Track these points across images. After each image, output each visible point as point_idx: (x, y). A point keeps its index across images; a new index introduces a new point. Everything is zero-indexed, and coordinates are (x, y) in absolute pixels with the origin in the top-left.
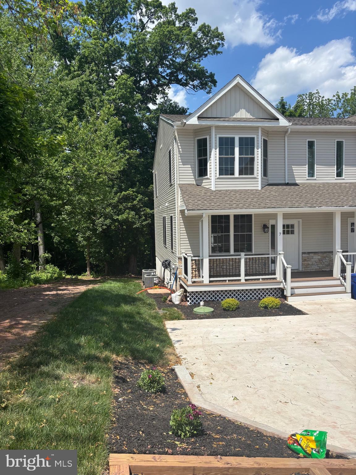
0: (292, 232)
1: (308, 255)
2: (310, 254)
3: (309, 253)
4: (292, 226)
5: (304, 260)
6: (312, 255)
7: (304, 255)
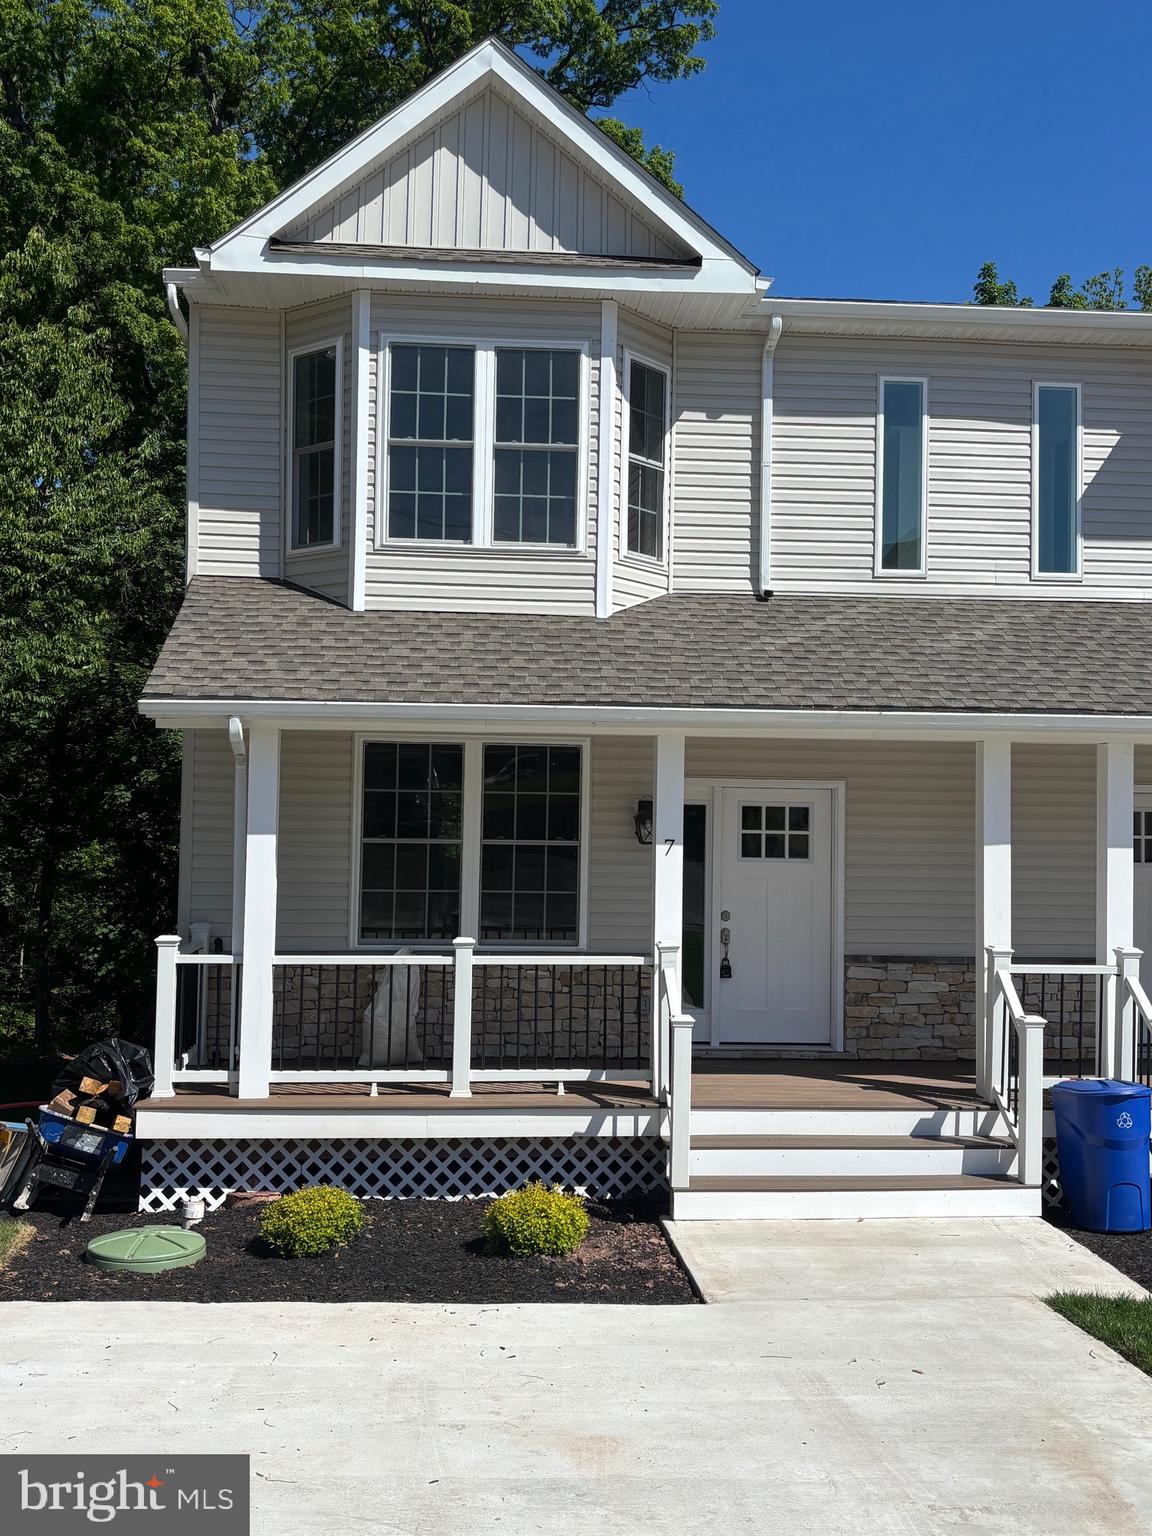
0: (800, 850)
1: (877, 974)
2: (891, 966)
3: (883, 960)
4: (801, 817)
5: (856, 997)
6: (899, 970)
7: (854, 972)
